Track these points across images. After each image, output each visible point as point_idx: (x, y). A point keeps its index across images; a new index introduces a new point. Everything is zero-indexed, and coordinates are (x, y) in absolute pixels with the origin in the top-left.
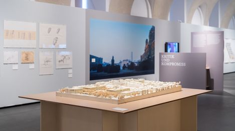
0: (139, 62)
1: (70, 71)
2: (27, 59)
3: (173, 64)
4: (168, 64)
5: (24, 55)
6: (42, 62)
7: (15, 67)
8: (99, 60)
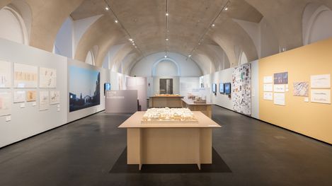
0: (94, 97)
1: (59, 106)
2: (31, 98)
3: (115, 97)
4: (111, 98)
5: (29, 94)
6: (41, 100)
7: (23, 105)
8: (74, 96)
